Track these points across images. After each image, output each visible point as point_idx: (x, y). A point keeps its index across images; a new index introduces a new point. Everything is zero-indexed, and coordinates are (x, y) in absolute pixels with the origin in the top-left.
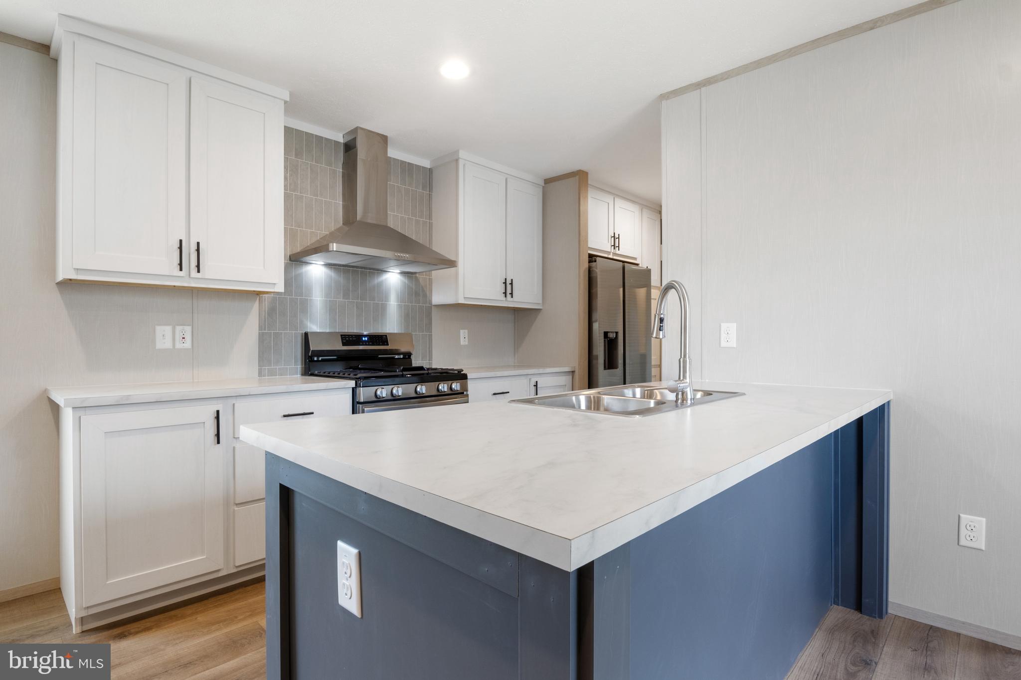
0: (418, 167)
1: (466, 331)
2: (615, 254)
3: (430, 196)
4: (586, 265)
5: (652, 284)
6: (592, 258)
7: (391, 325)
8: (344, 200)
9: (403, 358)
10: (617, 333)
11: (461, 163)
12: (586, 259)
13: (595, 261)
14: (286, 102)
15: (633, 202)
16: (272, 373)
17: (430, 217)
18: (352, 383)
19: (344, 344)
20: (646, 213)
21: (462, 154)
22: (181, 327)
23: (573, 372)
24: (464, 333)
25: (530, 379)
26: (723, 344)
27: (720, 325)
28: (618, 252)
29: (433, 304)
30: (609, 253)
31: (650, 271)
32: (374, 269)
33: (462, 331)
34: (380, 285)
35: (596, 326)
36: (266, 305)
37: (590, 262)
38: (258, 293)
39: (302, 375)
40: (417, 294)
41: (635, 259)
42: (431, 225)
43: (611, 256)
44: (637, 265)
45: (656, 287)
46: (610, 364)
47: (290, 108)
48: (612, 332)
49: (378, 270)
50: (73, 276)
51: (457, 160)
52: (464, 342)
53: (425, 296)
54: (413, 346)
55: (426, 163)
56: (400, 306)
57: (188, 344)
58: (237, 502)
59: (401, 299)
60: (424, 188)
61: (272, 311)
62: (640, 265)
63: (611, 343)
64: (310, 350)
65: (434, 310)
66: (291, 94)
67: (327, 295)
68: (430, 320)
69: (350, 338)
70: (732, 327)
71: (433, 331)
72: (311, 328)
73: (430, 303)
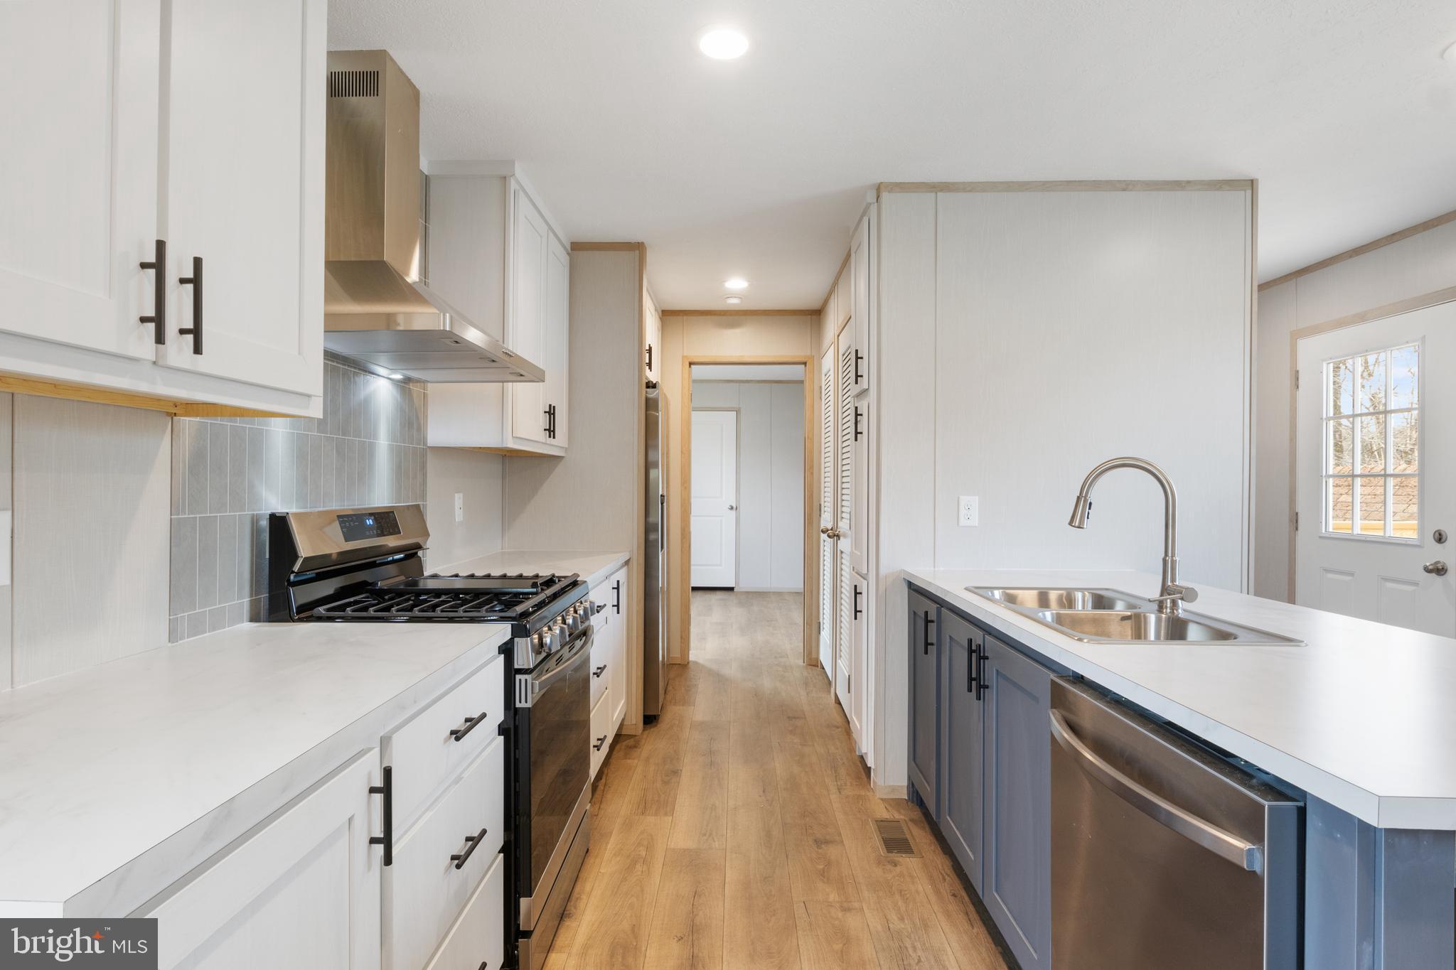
1: (461, 495)
4: (644, 391)
12: (645, 381)
19: (346, 537)
21: (515, 168)
24: (458, 499)
26: (963, 522)
27: (959, 498)
29: (428, 445)
32: (361, 370)
33: (457, 496)
34: (367, 402)
40: (410, 425)
49: (365, 372)
52: (459, 515)
53: (419, 428)
54: (426, 531)
59: (392, 435)
61: (198, 457)
64: (296, 557)
65: (429, 454)
68: (425, 475)
69: (351, 523)
70: (974, 501)
71: (428, 499)
72: (278, 506)
73: (425, 443)
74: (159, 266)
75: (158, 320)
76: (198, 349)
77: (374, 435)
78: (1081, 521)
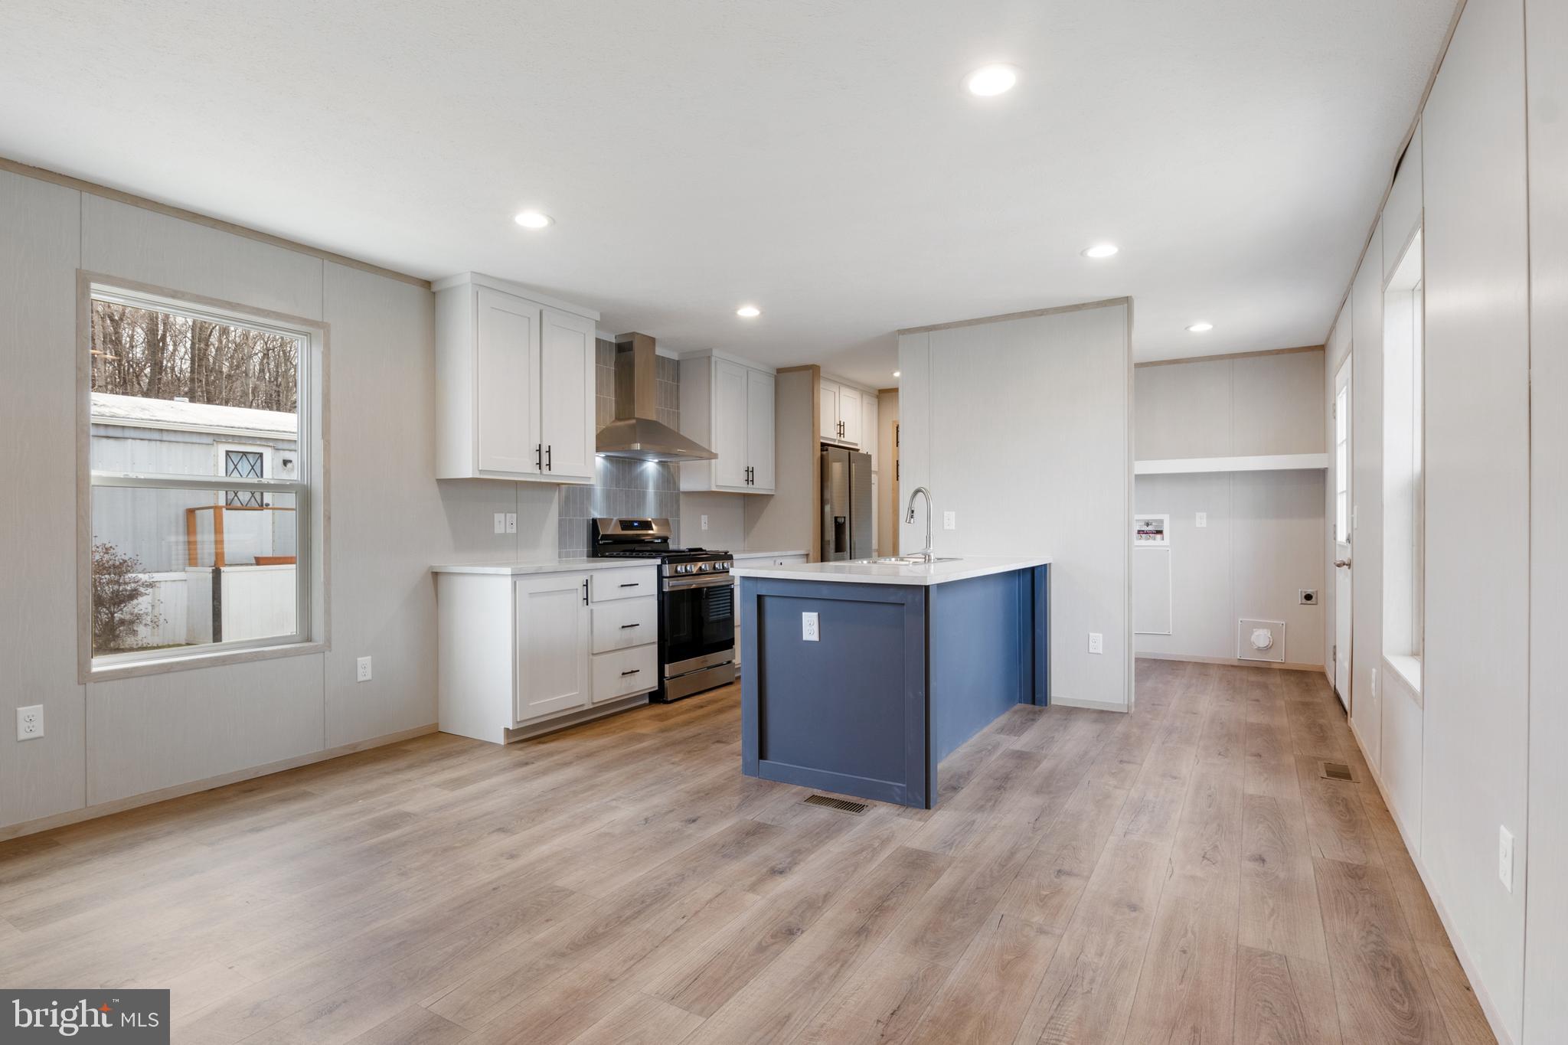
0: (669, 359)
1: (706, 516)
2: (840, 441)
3: (678, 386)
4: (818, 454)
5: (873, 469)
6: (824, 446)
7: (649, 512)
8: (616, 397)
9: (661, 542)
10: (845, 518)
11: (713, 359)
12: (819, 447)
13: (827, 450)
14: (597, 321)
15: (855, 389)
16: (568, 555)
17: (678, 408)
18: (658, 561)
19: (623, 529)
20: (866, 399)
21: (715, 353)
22: (510, 514)
23: (807, 555)
24: (704, 518)
25: (775, 561)
26: (946, 527)
27: (943, 513)
28: (842, 439)
29: (681, 491)
30: (834, 440)
31: (870, 456)
32: (637, 459)
33: (703, 517)
34: (641, 473)
35: (827, 508)
36: (563, 493)
37: (822, 450)
38: (559, 484)
39: (588, 557)
40: (668, 481)
41: (856, 445)
42: (678, 414)
43: (836, 444)
44: (858, 450)
45: (876, 472)
46: (839, 547)
47: (599, 325)
48: (841, 517)
49: (640, 460)
50: (478, 476)
51: (709, 358)
52: (704, 527)
53: (674, 483)
54: (670, 531)
55: (675, 356)
56: (656, 493)
57: (514, 531)
58: (595, 652)
59: (657, 487)
60: (673, 380)
61: (567, 498)
62: (860, 452)
63: (839, 527)
64: (599, 534)
65: (681, 496)
66: (601, 315)
67: (605, 484)
68: (679, 506)
69: (626, 525)
70: (953, 514)
71: (681, 515)
72: (596, 515)
73: (679, 490)
74: (539, 450)
75: (540, 464)
76: (550, 470)
77: (646, 487)
78: (910, 520)
